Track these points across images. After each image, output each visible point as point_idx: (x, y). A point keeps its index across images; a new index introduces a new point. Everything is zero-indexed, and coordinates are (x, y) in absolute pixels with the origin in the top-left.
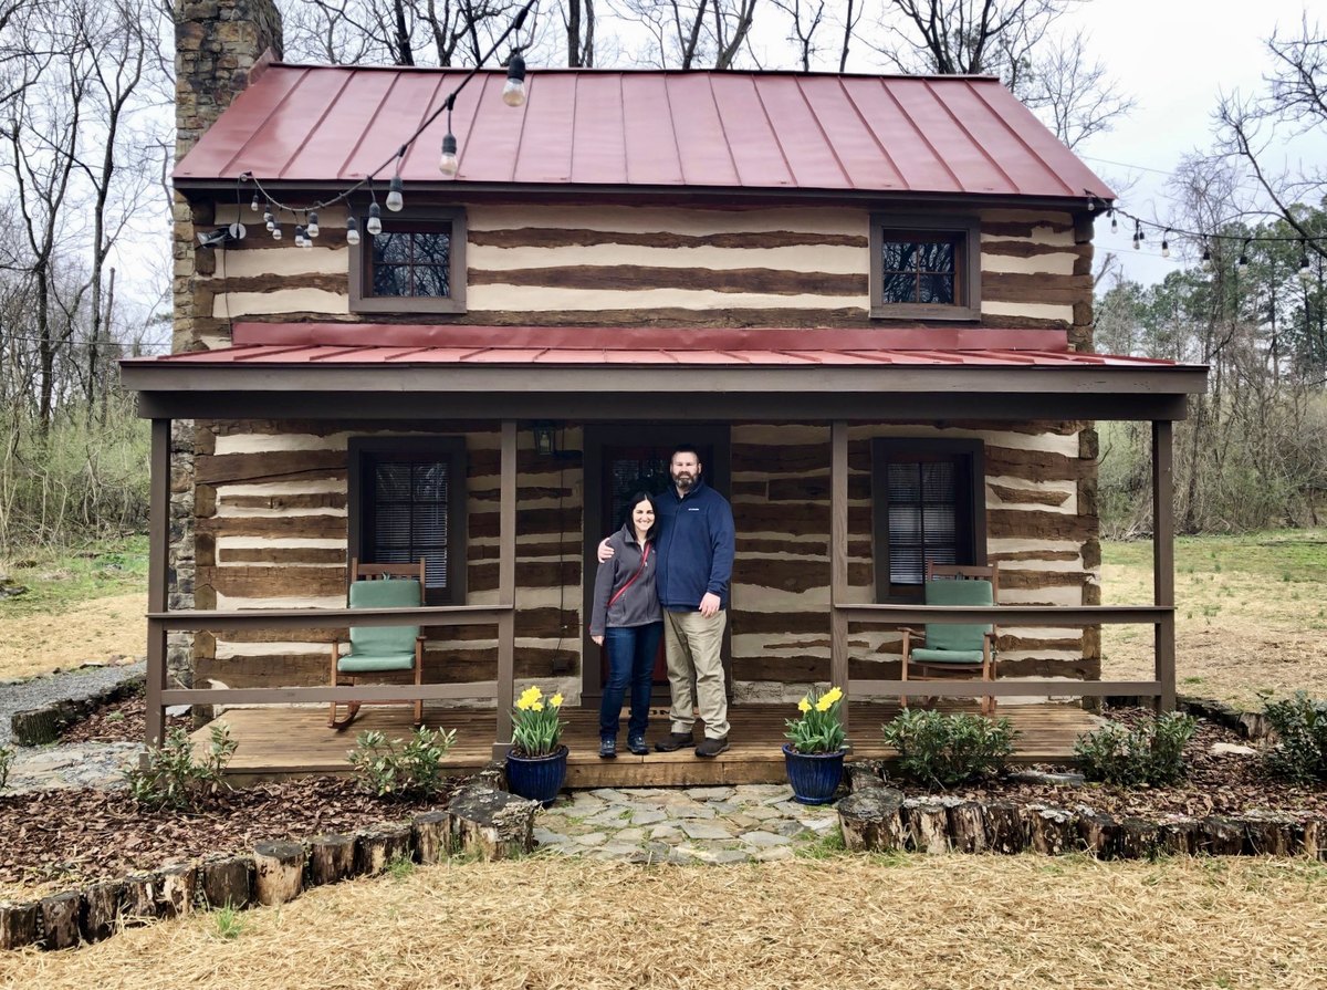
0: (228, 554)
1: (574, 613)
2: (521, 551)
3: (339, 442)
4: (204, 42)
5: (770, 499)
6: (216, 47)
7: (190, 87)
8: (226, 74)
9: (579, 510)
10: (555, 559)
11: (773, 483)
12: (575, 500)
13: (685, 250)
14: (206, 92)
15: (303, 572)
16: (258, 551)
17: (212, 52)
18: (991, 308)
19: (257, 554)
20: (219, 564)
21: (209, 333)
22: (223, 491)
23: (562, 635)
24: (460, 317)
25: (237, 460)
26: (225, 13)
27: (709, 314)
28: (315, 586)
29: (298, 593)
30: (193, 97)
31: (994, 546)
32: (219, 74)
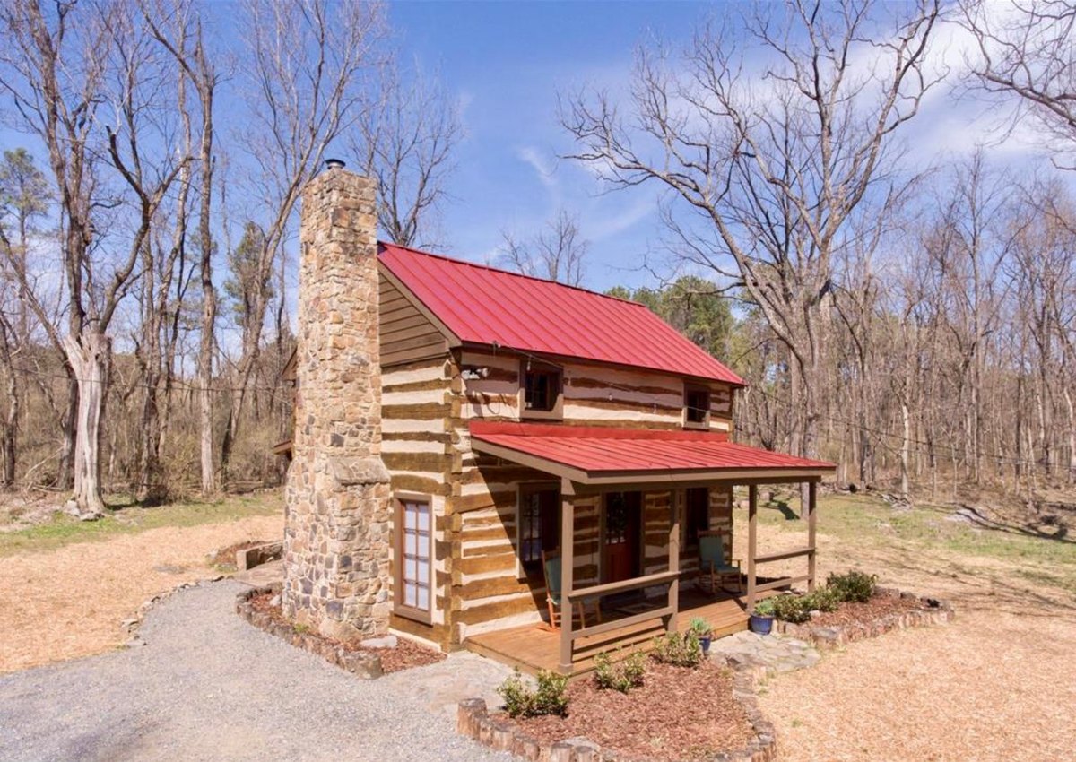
0: (467, 552)
1: (596, 566)
2: (575, 538)
3: (512, 486)
4: (351, 224)
5: (657, 505)
6: (357, 228)
7: (341, 250)
8: (363, 247)
9: (598, 516)
10: (589, 541)
11: (657, 499)
12: (597, 511)
13: (632, 393)
14: (352, 255)
15: (499, 558)
16: (480, 549)
17: (355, 231)
18: (714, 424)
19: (479, 551)
20: (463, 557)
21: (458, 426)
22: (465, 516)
23: (593, 577)
24: (559, 421)
25: (470, 499)
26: (362, 208)
27: (640, 423)
28: (503, 565)
29: (496, 569)
30: (343, 257)
31: (713, 521)
32: (359, 245)
